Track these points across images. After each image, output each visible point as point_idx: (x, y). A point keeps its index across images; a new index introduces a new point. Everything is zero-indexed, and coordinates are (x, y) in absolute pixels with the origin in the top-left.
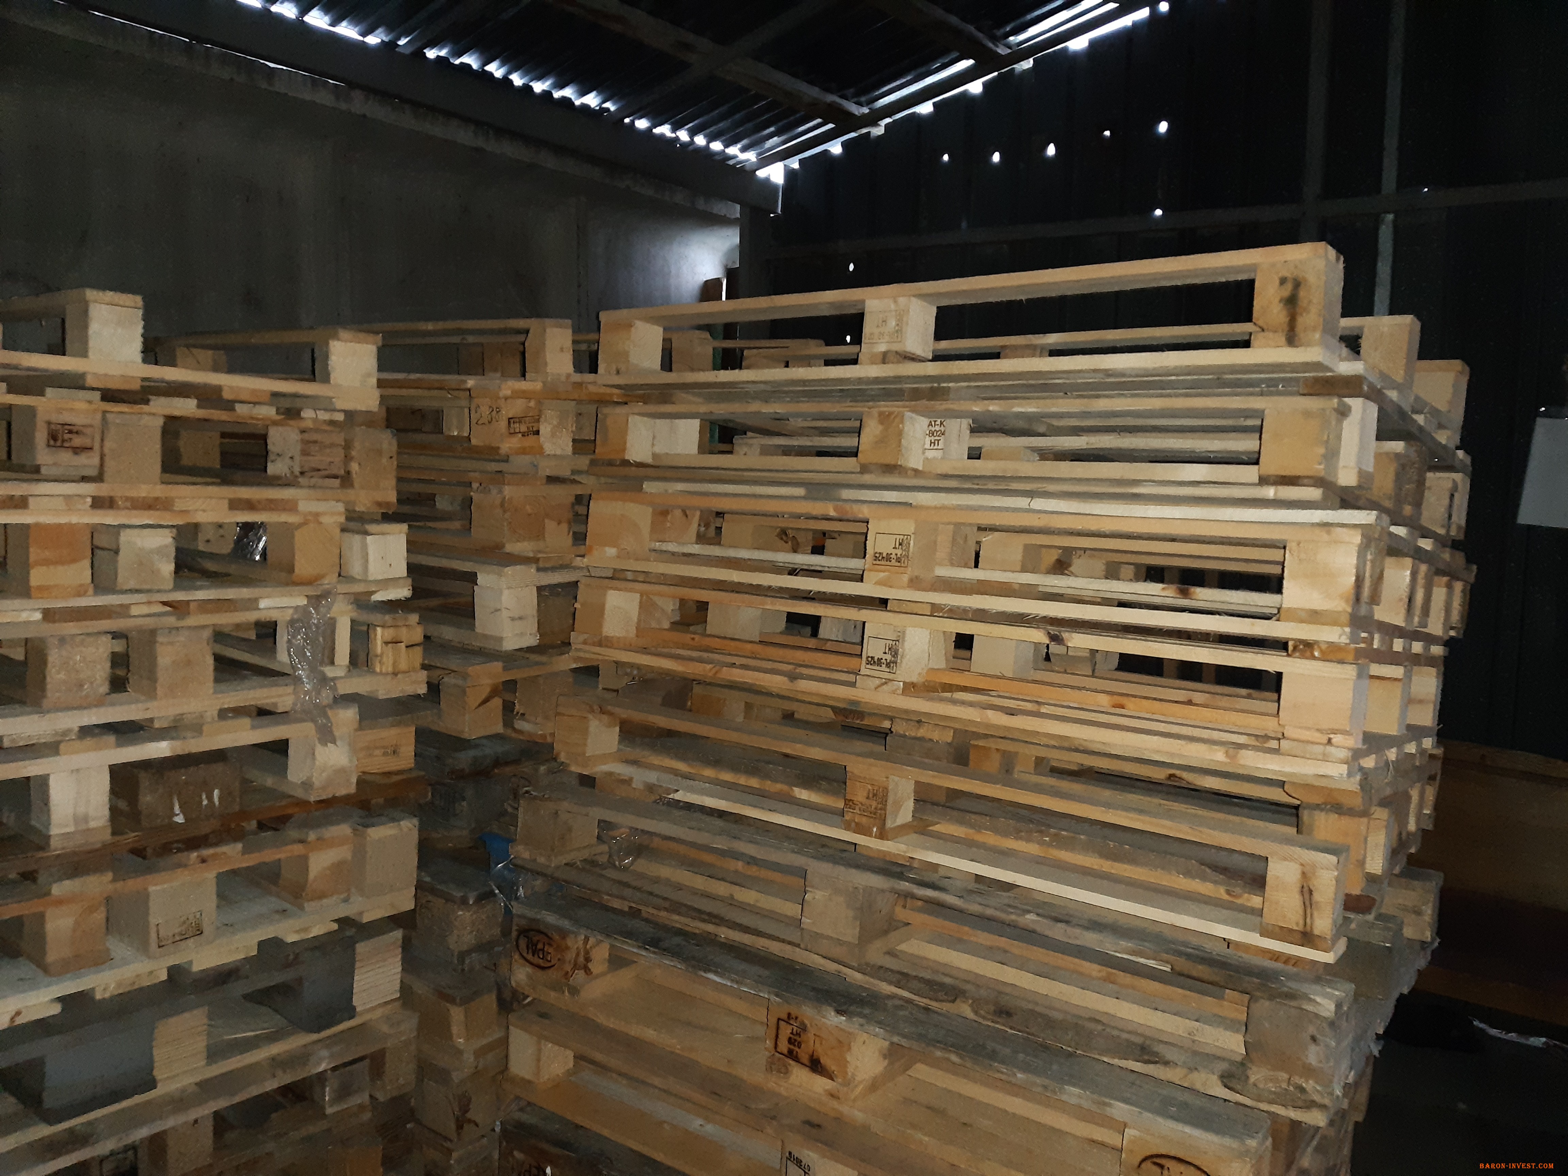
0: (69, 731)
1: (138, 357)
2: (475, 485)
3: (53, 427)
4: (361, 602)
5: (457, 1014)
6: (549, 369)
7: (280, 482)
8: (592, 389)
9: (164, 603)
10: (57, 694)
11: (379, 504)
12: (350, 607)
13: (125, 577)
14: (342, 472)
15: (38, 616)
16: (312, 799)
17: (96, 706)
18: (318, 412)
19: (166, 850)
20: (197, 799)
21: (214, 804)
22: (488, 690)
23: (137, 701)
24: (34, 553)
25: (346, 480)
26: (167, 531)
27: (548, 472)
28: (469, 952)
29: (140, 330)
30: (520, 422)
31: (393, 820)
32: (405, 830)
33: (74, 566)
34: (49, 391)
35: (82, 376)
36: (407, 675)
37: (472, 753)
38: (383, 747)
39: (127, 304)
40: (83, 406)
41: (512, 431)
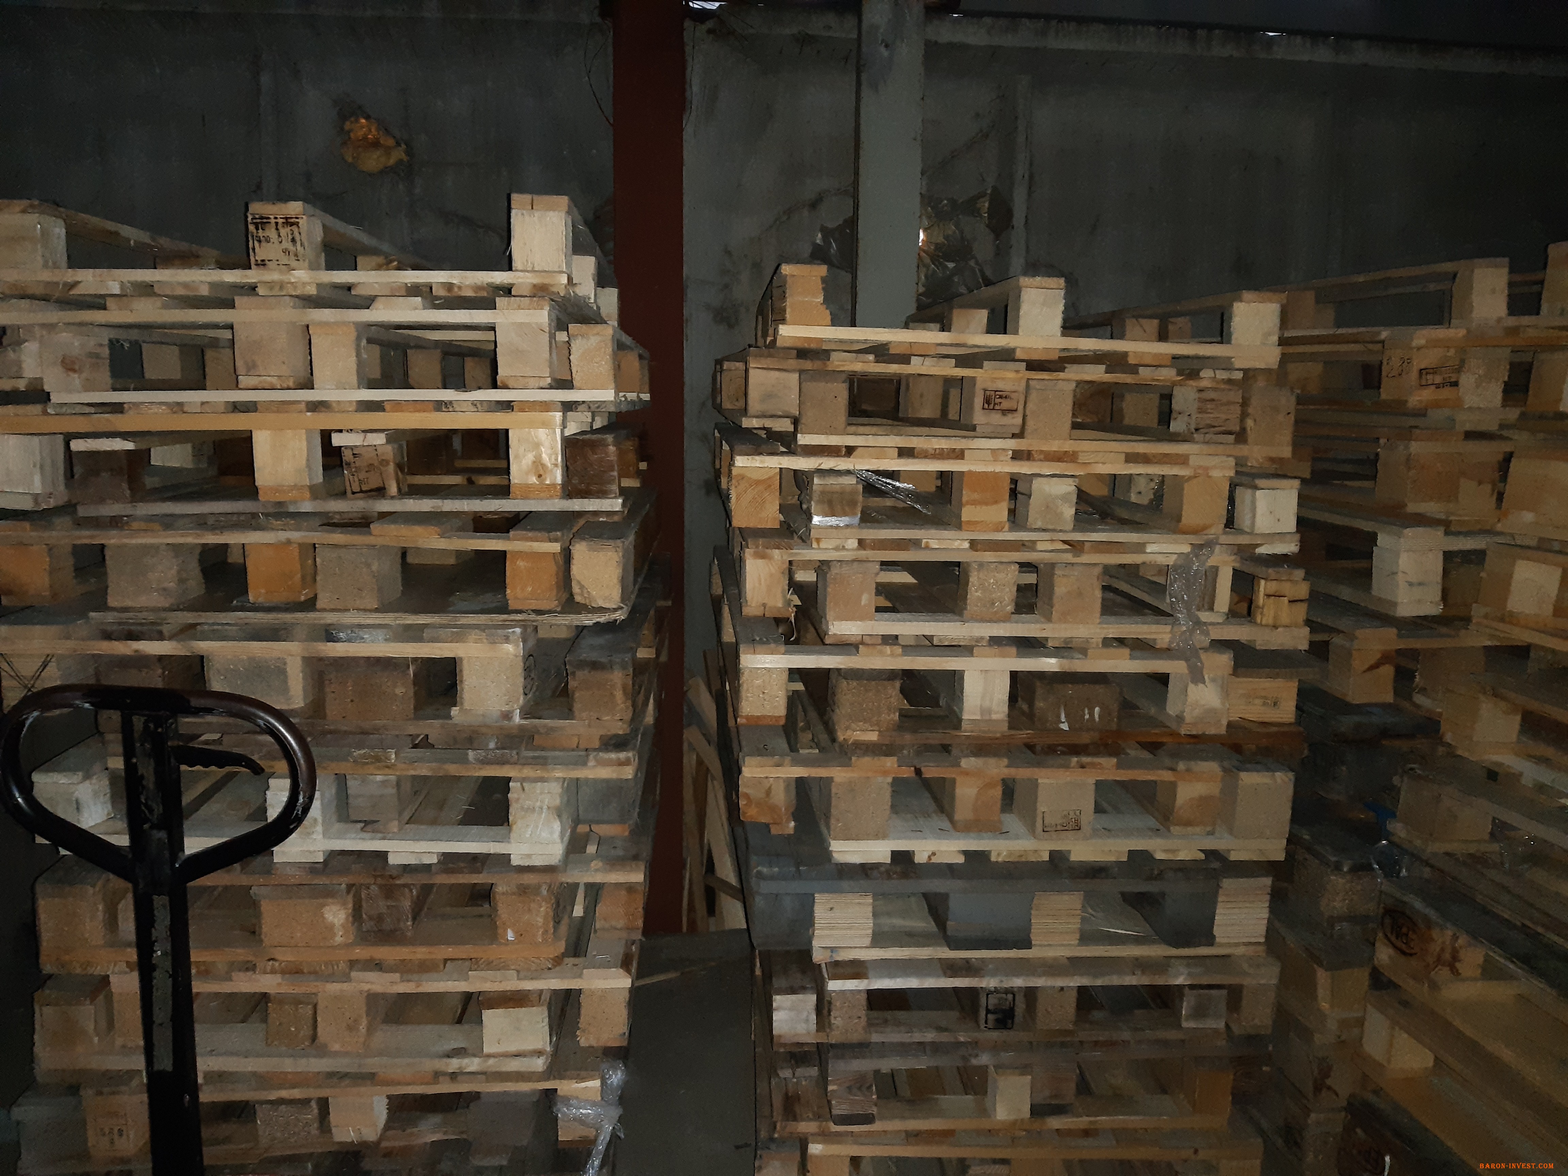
0: (982, 638)
1: (1058, 330)
2: (1382, 441)
3: (988, 393)
4: (1245, 552)
5: (1322, 977)
6: (1474, 315)
7: (1180, 438)
8: (1531, 332)
9: (1065, 542)
10: (975, 608)
11: (1272, 460)
12: (1233, 557)
13: (1035, 517)
14: (1237, 428)
15: (966, 545)
16: (1183, 732)
17: (1004, 622)
18: (1217, 372)
19: (1051, 750)
20: (1081, 713)
21: (1094, 720)
22: (1378, 656)
23: (1037, 622)
24: (966, 495)
25: (1241, 437)
26: (1070, 480)
27: (1468, 427)
28: (1341, 919)
29: (1061, 308)
30: (1435, 373)
31: (1268, 769)
32: (1279, 781)
33: (995, 507)
34: (986, 364)
35: (1013, 350)
36: (1288, 629)
37: (1356, 719)
38: (1265, 698)
39: (1052, 286)
40: (1011, 375)
41: (1424, 383)
